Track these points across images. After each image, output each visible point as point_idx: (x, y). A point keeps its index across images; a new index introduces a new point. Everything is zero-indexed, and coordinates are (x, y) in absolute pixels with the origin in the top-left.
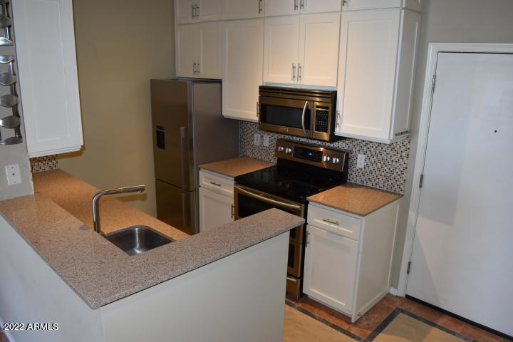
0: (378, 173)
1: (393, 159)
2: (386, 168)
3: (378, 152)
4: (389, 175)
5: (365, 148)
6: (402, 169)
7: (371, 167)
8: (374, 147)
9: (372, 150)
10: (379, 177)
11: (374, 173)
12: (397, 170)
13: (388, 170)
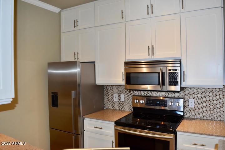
0: (204, 109)
1: (214, 99)
2: (209, 106)
3: (203, 96)
4: (212, 109)
5: (194, 95)
6: (221, 105)
7: (199, 106)
8: (200, 94)
9: (199, 95)
10: (205, 111)
11: (201, 110)
12: (218, 106)
13: (211, 107)
